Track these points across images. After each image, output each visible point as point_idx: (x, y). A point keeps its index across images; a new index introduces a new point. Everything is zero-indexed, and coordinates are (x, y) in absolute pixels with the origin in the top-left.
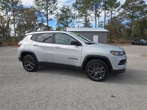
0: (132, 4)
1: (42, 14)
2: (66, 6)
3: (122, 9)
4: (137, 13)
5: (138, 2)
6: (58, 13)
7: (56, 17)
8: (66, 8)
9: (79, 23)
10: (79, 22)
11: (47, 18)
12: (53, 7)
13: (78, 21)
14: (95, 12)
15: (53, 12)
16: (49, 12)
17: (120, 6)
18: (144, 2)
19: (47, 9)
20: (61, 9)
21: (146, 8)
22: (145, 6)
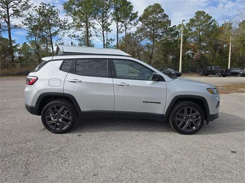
0: (153, 17)
2: (47, 4)
3: (140, 23)
5: (159, 15)
6: (30, 15)
7: (27, 22)
8: (47, 8)
9: (74, 39)
10: (74, 36)
11: (8, 23)
12: (20, 4)
13: (72, 34)
15: (21, 14)
16: (11, 11)
18: (168, 16)
19: (7, 5)
20: (36, 10)
22: (169, 22)
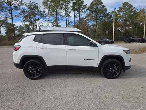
0: (96, 7)
1: (5, 10)
2: (33, 2)
4: (100, 16)
5: (100, 6)
6: (24, 9)
7: (22, 13)
11: (11, 14)
13: (48, 20)
14: (65, 12)
15: (18, 8)
17: (87, 8)
18: (105, 6)
21: (107, 12)
22: (106, 10)
